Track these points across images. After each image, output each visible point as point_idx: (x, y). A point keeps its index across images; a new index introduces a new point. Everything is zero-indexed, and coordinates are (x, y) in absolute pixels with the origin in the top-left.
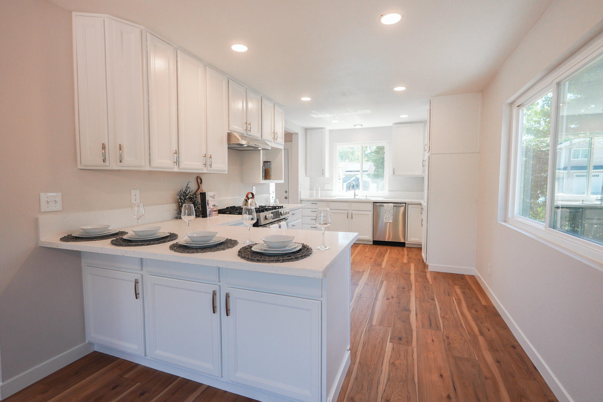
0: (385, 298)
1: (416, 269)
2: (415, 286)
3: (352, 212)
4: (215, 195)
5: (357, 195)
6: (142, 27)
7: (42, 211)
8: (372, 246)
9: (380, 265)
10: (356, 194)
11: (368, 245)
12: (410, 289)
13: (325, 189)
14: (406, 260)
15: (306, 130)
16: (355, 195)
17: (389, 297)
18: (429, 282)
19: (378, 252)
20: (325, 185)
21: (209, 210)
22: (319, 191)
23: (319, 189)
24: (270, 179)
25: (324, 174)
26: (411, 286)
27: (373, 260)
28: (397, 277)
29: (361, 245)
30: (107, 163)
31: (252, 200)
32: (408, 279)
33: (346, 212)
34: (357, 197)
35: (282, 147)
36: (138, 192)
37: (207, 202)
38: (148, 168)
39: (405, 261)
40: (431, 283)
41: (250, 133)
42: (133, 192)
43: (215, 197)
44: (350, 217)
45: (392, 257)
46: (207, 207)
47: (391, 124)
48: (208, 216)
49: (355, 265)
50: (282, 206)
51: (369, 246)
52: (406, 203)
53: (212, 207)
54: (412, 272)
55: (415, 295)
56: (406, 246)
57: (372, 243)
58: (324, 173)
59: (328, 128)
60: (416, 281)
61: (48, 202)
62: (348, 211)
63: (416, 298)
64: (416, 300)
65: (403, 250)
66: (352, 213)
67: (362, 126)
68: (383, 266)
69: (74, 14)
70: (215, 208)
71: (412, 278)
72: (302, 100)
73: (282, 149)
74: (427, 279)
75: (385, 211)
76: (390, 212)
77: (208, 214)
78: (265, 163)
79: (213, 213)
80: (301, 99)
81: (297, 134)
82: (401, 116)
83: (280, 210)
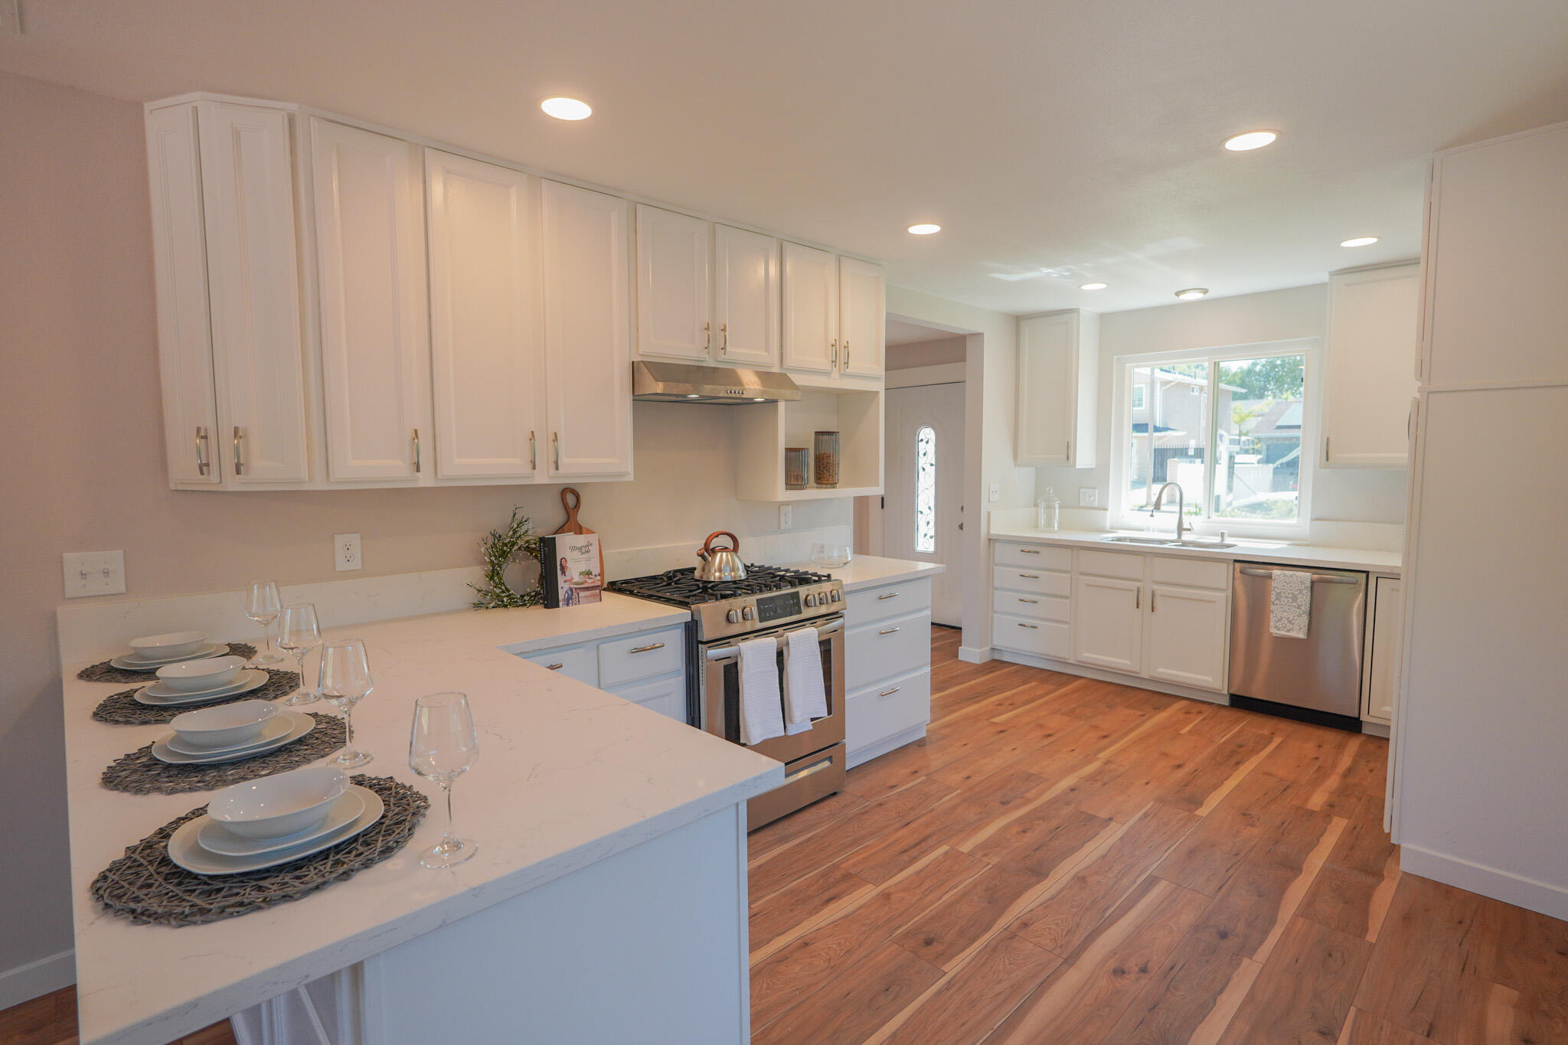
0: (1112, 965)
1: (1347, 848)
2: (1286, 934)
3: (1155, 587)
4: (591, 545)
5: (1189, 530)
6: (293, 107)
7: (67, 596)
8: (1225, 713)
9: (1196, 802)
10: (1185, 527)
11: (1204, 707)
12: (1247, 949)
13: (1082, 504)
14: (1327, 795)
15: (1018, 321)
16: (1180, 529)
17: (1132, 965)
18: (1365, 930)
19: (1224, 743)
20: (1081, 490)
21: (566, 586)
22: (1057, 511)
23: (1057, 506)
24: (833, 485)
25: (1071, 459)
26: (1266, 933)
27: (1181, 774)
28: (1231, 872)
29: (1183, 703)
30: (214, 478)
31: (727, 556)
32: (1274, 897)
33: (1134, 585)
34: (1186, 537)
35: (879, 387)
36: (355, 540)
37: (561, 564)
38: (320, 485)
39: (1317, 800)
40: (1372, 937)
41: (724, 357)
42: (340, 541)
43: (590, 548)
44: (1146, 602)
45: (1270, 775)
46: (561, 579)
47: (1324, 277)
48: (561, 603)
49: (1098, 785)
50: (829, 576)
51: (1207, 711)
52: (1367, 573)
53: (576, 579)
54: (1317, 861)
55: (1253, 986)
56: (1366, 730)
57: (1226, 702)
58: (1071, 455)
59: (1088, 310)
60: (1307, 909)
61: (83, 575)
62: (1139, 584)
63: (1250, 998)
64: (1241, 1009)
65: (1341, 748)
66: (1153, 591)
67: (1205, 291)
68: (1203, 812)
69: (148, 106)
70: (589, 581)
71: (1298, 890)
72: (914, 235)
73: (878, 392)
74: (1365, 912)
75: (1277, 594)
76: (1295, 599)
77: (561, 597)
78: (820, 437)
79: (582, 594)
80: (907, 232)
81: (978, 336)
82: (1346, 244)
83: (803, 591)
